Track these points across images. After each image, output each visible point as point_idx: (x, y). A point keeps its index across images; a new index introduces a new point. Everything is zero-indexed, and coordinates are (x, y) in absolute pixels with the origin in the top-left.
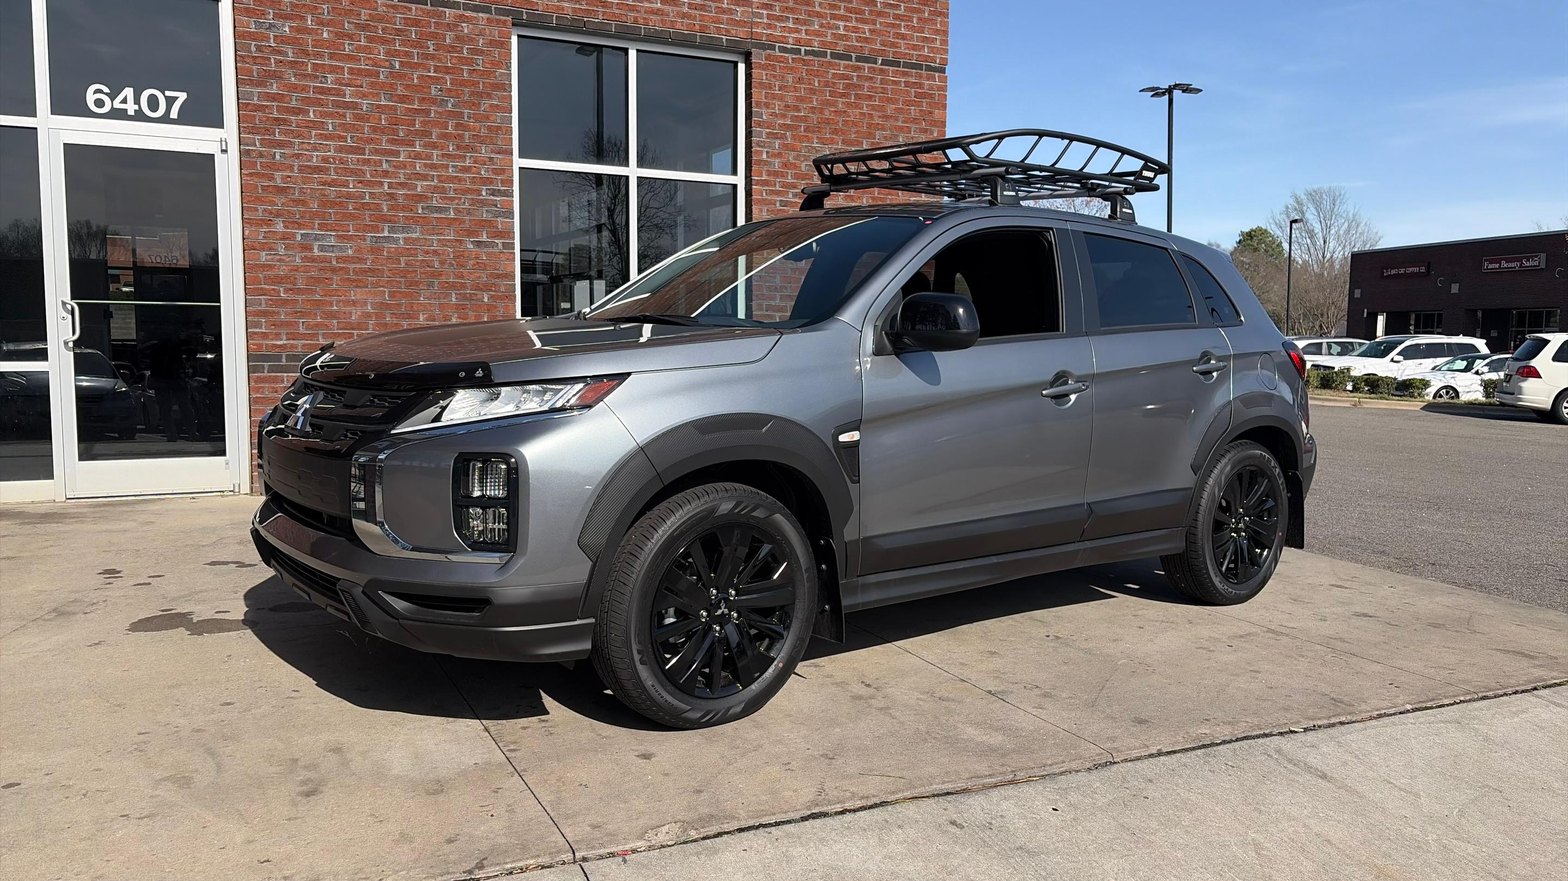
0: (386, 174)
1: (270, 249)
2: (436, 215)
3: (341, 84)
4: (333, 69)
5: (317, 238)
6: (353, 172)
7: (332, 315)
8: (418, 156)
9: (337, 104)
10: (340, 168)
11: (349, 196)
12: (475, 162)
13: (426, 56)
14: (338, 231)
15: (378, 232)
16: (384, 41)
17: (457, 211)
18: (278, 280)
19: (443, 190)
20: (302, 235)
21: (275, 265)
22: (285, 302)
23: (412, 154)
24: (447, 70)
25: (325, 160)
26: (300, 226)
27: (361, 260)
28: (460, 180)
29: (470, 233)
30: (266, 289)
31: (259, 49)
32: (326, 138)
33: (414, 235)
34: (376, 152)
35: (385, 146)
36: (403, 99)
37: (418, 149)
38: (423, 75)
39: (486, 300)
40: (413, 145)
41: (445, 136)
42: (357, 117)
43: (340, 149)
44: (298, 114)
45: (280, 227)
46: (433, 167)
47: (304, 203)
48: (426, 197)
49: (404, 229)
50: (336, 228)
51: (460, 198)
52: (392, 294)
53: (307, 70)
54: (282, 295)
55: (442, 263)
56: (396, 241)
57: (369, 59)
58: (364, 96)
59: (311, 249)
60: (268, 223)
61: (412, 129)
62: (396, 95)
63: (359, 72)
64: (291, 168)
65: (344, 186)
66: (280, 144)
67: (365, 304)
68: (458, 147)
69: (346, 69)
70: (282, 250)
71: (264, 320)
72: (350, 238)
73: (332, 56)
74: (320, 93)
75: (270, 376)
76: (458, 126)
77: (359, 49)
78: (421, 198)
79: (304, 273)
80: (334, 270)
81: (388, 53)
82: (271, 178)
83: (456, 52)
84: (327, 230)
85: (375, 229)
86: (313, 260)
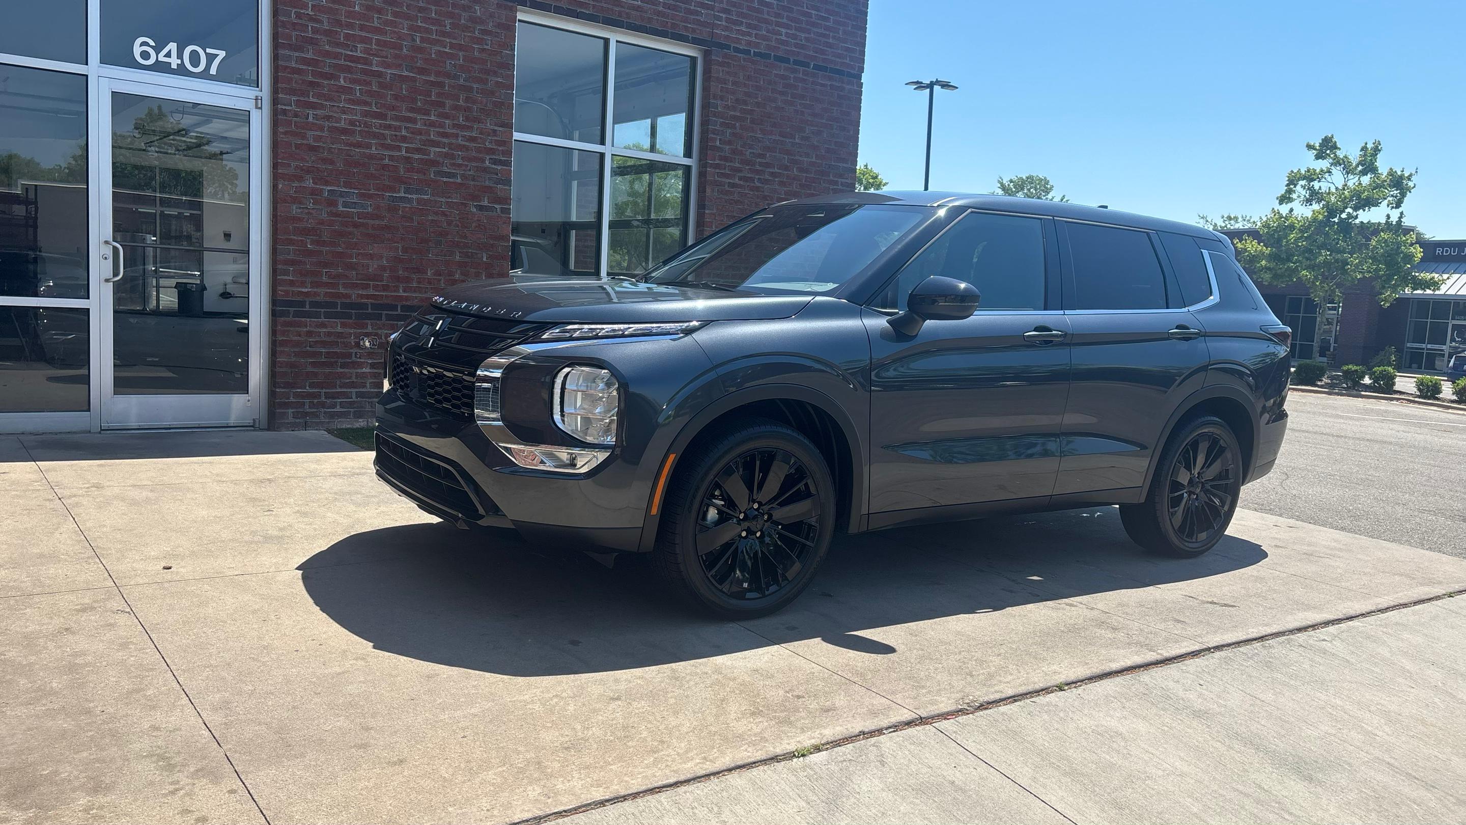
0: (404, 139)
1: (300, 203)
2: (445, 179)
3: (369, 54)
4: (364, 40)
5: (342, 194)
6: (376, 136)
7: (351, 267)
8: (432, 124)
9: (365, 72)
10: (365, 131)
11: (371, 157)
12: (481, 133)
13: (444, 34)
14: (361, 189)
15: (395, 192)
16: (408, 17)
17: (464, 177)
18: (306, 232)
19: (453, 157)
20: (329, 191)
21: (304, 218)
22: (311, 253)
23: (427, 123)
24: (460, 47)
25: (352, 123)
26: (327, 183)
27: (378, 217)
28: (467, 149)
29: (475, 198)
30: (294, 240)
31: (299, 16)
32: (353, 102)
33: (426, 197)
34: (397, 118)
35: (405, 114)
36: (422, 71)
37: (433, 118)
38: (439, 51)
39: (485, 259)
40: (428, 114)
41: (456, 108)
42: (381, 85)
43: (366, 114)
44: (330, 79)
45: (309, 183)
46: (445, 135)
47: (332, 162)
48: (438, 163)
49: (417, 191)
50: (359, 187)
51: (467, 166)
52: (405, 250)
53: (340, 39)
54: (309, 246)
55: (449, 223)
56: (409, 200)
57: (395, 32)
58: (388, 66)
59: (336, 205)
60: (300, 179)
61: (428, 99)
62: (416, 67)
63: (385, 44)
64: (321, 129)
65: (367, 148)
66: (313, 106)
67: (381, 257)
68: (467, 119)
69: (374, 41)
70: (311, 205)
71: (291, 269)
72: (370, 197)
73: (362, 28)
74: (350, 61)
75: (295, 321)
76: (467, 100)
77: (387, 23)
78: (434, 163)
79: (329, 226)
80: (356, 225)
81: (411, 28)
82: (304, 137)
83: (470, 32)
84: (351, 188)
85: (392, 189)
86: (337, 215)
